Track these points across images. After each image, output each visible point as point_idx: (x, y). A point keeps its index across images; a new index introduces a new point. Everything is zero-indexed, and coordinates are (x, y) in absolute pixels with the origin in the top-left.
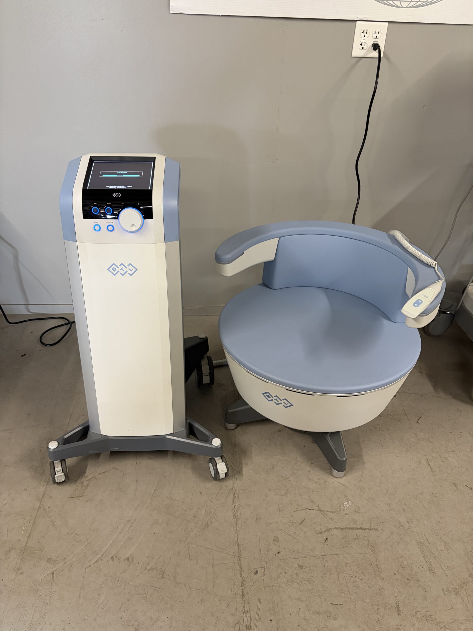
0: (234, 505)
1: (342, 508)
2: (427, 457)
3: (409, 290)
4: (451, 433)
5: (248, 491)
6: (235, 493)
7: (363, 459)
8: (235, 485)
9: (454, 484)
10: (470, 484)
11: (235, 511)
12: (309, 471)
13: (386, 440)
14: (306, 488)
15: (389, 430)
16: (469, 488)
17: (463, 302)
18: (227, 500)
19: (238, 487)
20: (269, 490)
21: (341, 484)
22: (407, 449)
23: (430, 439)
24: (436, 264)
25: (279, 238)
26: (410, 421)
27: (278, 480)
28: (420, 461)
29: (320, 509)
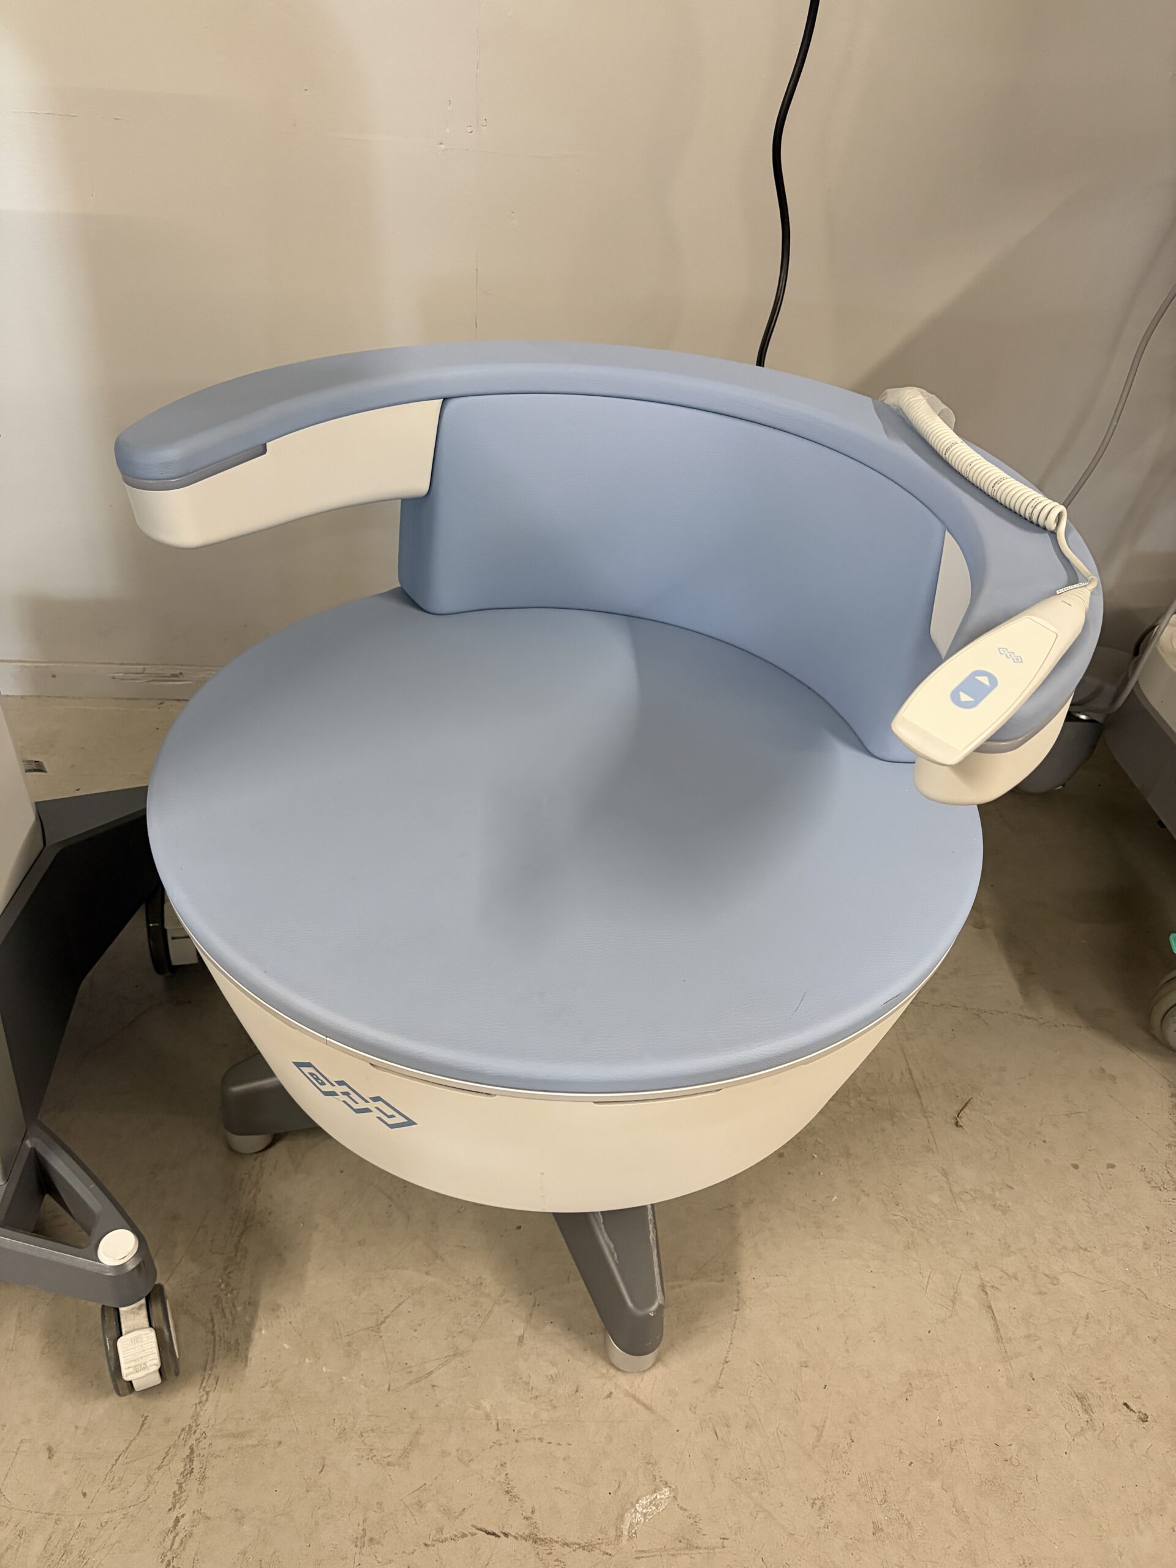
0: (174, 1514)
1: (625, 1528)
2: (983, 1274)
3: (942, 632)
4: (1076, 1167)
5: (250, 1442)
6: (195, 1449)
7: (738, 1284)
8: (202, 1413)
9: (1081, 1398)
10: (1139, 1397)
11: (172, 1545)
12: (521, 1339)
13: (835, 1198)
14: (494, 1423)
15: (849, 1155)
16: (1135, 1417)
17: (1140, 683)
18: (151, 1487)
19: (212, 1422)
20: (342, 1434)
21: (638, 1401)
22: (910, 1240)
23: (997, 1194)
24: (1060, 515)
25: (442, 400)
26: (930, 1119)
27: (387, 1387)
28: (955, 1293)
29: (535, 1531)
